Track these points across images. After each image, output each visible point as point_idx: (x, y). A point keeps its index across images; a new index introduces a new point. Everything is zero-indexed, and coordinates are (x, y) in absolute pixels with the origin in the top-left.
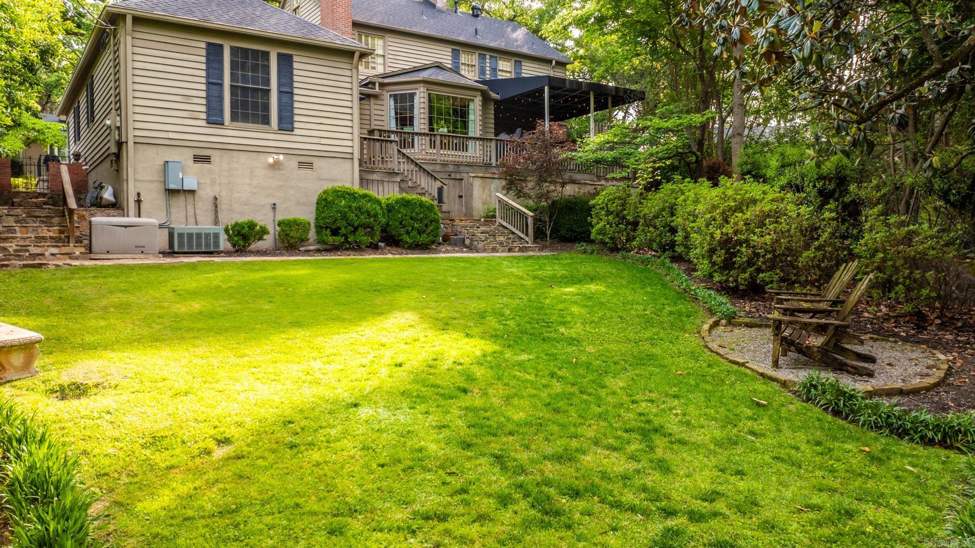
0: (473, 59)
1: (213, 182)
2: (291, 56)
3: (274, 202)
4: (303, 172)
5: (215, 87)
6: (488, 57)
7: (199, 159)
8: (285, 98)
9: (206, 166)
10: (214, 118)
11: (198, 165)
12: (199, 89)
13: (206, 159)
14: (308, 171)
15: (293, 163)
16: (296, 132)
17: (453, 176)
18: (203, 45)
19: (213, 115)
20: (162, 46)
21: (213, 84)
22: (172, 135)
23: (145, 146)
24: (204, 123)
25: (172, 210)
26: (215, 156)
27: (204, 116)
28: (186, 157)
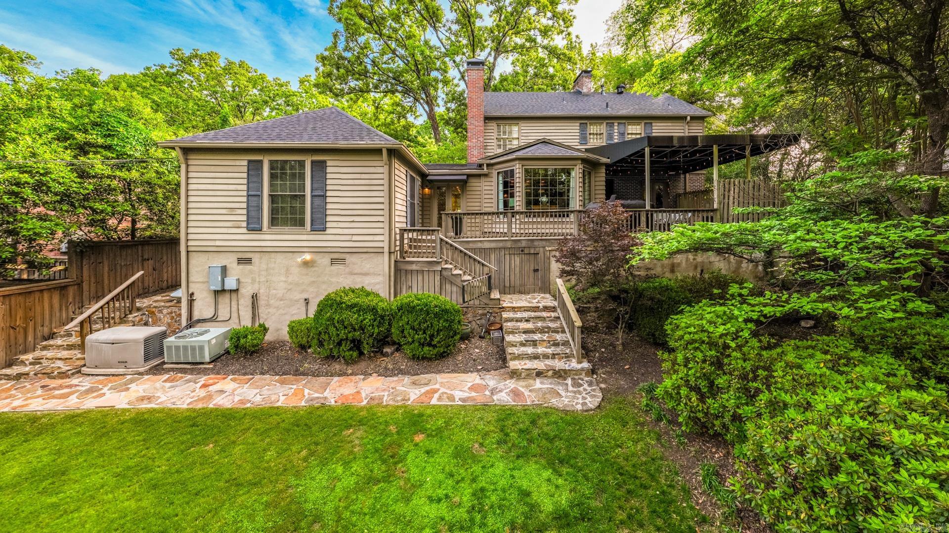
0: (602, 128)
1: (254, 281)
2: (324, 162)
3: (306, 296)
4: (335, 268)
5: (255, 199)
6: (616, 124)
7: (241, 261)
8: (318, 201)
9: (248, 267)
10: (254, 225)
11: (241, 267)
12: (241, 201)
13: (248, 261)
14: (341, 267)
15: (325, 260)
16: (328, 231)
17: (526, 251)
18: (245, 163)
19: (252, 223)
20: (213, 169)
21: (253, 196)
22: (218, 243)
23: (200, 254)
24: (244, 231)
25: (220, 306)
26: (256, 258)
27: (244, 224)
28: (230, 261)
